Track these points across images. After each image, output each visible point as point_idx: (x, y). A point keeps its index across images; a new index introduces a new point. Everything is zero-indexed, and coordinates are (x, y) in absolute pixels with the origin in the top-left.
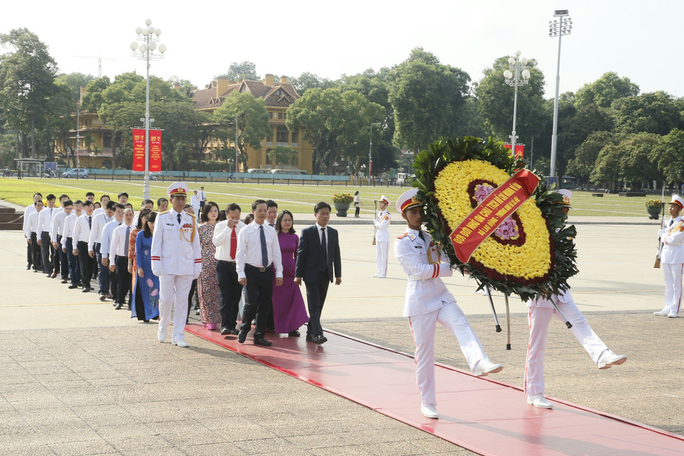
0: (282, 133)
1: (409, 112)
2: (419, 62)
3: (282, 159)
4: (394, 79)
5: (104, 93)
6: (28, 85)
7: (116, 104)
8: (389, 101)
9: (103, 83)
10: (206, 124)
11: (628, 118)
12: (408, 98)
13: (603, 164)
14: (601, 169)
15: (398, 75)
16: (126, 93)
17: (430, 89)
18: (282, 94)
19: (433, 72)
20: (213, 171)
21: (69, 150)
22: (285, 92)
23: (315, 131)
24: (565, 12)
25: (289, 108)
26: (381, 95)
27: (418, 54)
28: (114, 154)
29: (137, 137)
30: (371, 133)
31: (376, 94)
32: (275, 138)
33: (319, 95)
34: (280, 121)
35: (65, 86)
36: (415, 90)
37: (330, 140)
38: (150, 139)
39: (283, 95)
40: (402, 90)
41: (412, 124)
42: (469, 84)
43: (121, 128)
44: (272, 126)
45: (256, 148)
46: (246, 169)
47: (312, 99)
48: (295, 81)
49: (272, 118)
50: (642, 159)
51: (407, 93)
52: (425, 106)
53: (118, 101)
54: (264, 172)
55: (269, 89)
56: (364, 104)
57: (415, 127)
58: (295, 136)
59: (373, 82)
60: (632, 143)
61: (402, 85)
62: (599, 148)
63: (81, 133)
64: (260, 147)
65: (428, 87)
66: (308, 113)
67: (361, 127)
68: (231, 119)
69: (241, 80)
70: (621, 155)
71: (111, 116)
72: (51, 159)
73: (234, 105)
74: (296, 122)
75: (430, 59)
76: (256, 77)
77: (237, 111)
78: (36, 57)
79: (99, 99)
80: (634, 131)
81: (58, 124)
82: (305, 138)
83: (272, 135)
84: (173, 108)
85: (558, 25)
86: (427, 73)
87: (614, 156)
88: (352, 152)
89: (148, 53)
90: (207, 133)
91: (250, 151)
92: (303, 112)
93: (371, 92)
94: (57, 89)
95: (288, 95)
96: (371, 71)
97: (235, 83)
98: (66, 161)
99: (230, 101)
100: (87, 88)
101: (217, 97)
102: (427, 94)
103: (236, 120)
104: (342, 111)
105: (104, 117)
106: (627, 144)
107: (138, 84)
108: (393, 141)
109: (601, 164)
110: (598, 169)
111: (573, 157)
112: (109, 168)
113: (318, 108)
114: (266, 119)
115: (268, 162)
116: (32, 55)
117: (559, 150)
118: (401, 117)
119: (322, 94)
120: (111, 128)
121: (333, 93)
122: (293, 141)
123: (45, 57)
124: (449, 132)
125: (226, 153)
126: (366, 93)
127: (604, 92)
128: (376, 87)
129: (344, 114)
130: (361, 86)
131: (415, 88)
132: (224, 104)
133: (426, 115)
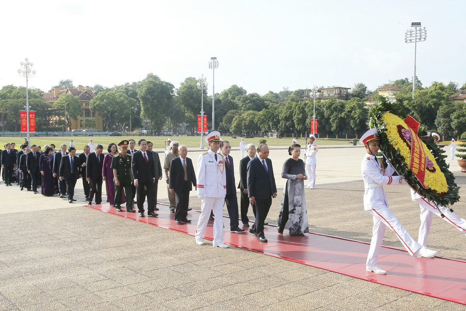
0: (87, 113)
1: (148, 102)
2: (151, 79)
3: (89, 125)
4: (140, 87)
7: (4, 100)
8: (138, 97)
10: (50, 109)
11: (244, 104)
12: (147, 96)
13: (235, 124)
14: (234, 126)
15: (142, 85)
16: (9, 94)
17: (157, 92)
18: (87, 94)
19: (158, 84)
22: (88, 94)
23: (103, 112)
24: (215, 58)
25: (91, 101)
26: (134, 94)
27: (151, 76)
28: (4, 125)
29: (22, 115)
30: (130, 112)
31: (131, 94)
32: (84, 115)
33: (105, 95)
34: (86, 107)
37: (111, 116)
38: (29, 116)
40: (144, 92)
41: (149, 108)
42: (174, 89)
43: (6, 112)
44: (83, 109)
45: (75, 120)
46: (71, 130)
47: (102, 96)
49: (82, 106)
50: (252, 121)
51: (146, 93)
52: (155, 99)
53: (5, 98)
54: (80, 131)
55: (80, 92)
56: (126, 99)
57: (150, 109)
58: (94, 114)
59: (130, 88)
60: (247, 115)
61: (144, 89)
62: (233, 117)
64: (77, 119)
66: (100, 103)
67: (125, 109)
68: (63, 106)
69: (66, 88)
70: (242, 120)
71: (2, 106)
73: (64, 100)
74: (94, 107)
75: (156, 78)
77: (65, 103)
80: (246, 110)
82: (99, 115)
84: (33, 101)
85: (213, 64)
86: (155, 84)
87: (240, 121)
88: (122, 121)
90: (50, 114)
91: (72, 121)
92: (98, 102)
95: (90, 95)
96: (128, 83)
97: (63, 89)
99: (62, 98)
101: (55, 96)
102: (155, 94)
103: (65, 107)
106: (245, 115)
107: (14, 90)
108: (141, 115)
109: (234, 124)
110: (233, 126)
111: (222, 121)
113: (105, 101)
114: (80, 106)
115: (81, 126)
117: (215, 118)
118: (144, 104)
119: (107, 94)
121: (112, 93)
122: (93, 116)
124: (166, 111)
125: (61, 122)
126: (127, 94)
127: (232, 93)
128: (131, 91)
129: (117, 103)
130: (125, 90)
131: (150, 91)
132: (59, 99)
133: (156, 103)
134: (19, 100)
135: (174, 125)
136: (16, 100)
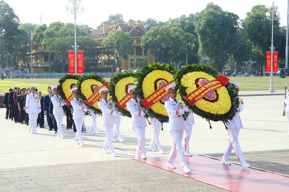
0: (139, 51)
1: (207, 37)
2: (211, 10)
4: (198, 20)
5: (44, 33)
6: (4, 30)
7: (51, 39)
8: (196, 31)
9: (43, 28)
10: (98, 47)
12: (206, 29)
15: (200, 17)
16: (56, 32)
17: (218, 24)
19: (219, 15)
20: (103, 72)
21: (26, 63)
22: (140, 29)
23: (156, 49)
25: (143, 37)
26: (191, 28)
27: (210, 6)
28: (50, 65)
29: (70, 56)
30: (186, 49)
31: (188, 28)
32: (135, 53)
33: (158, 30)
34: (138, 44)
35: (23, 30)
36: (209, 25)
37: (165, 54)
38: (77, 57)
39: (139, 31)
40: (202, 25)
41: (208, 43)
42: (238, 21)
43: (54, 51)
44: (134, 47)
45: (125, 59)
46: (120, 70)
47: (154, 32)
48: (144, 23)
49: (133, 43)
51: (205, 26)
52: (215, 33)
53: (52, 36)
55: (131, 28)
56: (182, 34)
57: (210, 44)
58: (145, 52)
59: (187, 21)
61: (203, 22)
63: (33, 54)
64: (128, 59)
65: (216, 23)
66: (153, 39)
67: (181, 46)
68: (112, 44)
69: (116, 23)
71: (49, 45)
72: (17, 69)
73: (113, 36)
74: (146, 44)
75: (217, 8)
76: (123, 22)
77: (115, 40)
78: (8, 15)
79: (42, 36)
81: (20, 50)
82: (151, 53)
83: (134, 52)
84: (81, 39)
86: (215, 15)
88: (177, 59)
89: (75, 11)
90: (99, 52)
91: (122, 60)
92: (150, 39)
93: (185, 27)
94: (19, 32)
95: (141, 30)
96: (184, 16)
97: (112, 25)
98: (25, 70)
99: (111, 35)
100: (35, 31)
101: (104, 33)
102: (216, 27)
103: (115, 44)
104: (171, 38)
105: (45, 45)
107: (62, 27)
108: (198, 53)
112: (48, 72)
113: (158, 36)
114: (130, 43)
115: (132, 66)
116: (6, 14)
118: (202, 40)
119: (160, 29)
120: (49, 51)
121: (166, 28)
122: (145, 55)
123: (13, 15)
124: (228, 47)
125: (110, 62)
126: (183, 28)
128: (188, 24)
129: (172, 39)
130: (180, 24)
131: (209, 24)
132: (108, 37)
133: (216, 38)
134: (67, 38)
135: (238, 63)
136: (63, 38)
